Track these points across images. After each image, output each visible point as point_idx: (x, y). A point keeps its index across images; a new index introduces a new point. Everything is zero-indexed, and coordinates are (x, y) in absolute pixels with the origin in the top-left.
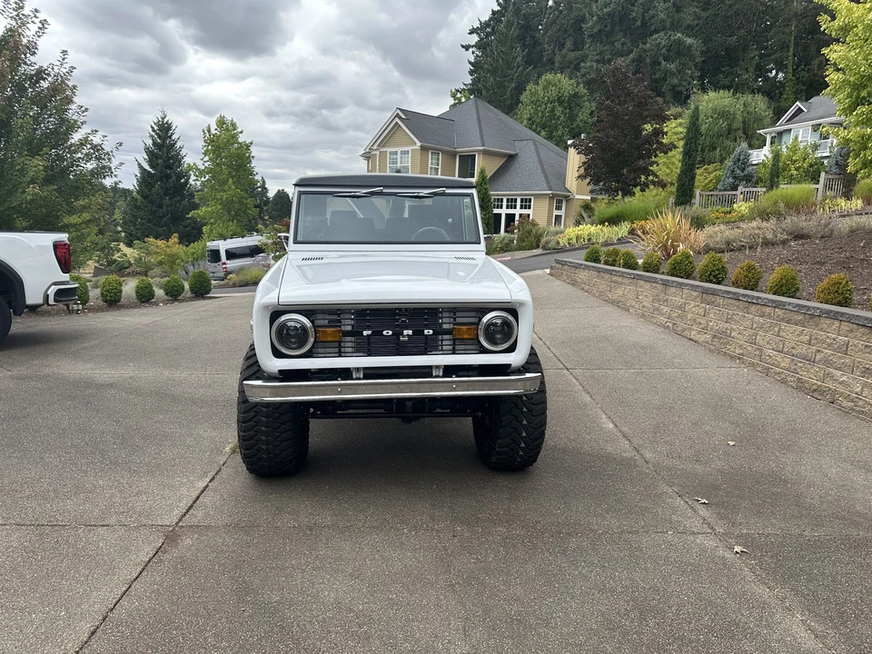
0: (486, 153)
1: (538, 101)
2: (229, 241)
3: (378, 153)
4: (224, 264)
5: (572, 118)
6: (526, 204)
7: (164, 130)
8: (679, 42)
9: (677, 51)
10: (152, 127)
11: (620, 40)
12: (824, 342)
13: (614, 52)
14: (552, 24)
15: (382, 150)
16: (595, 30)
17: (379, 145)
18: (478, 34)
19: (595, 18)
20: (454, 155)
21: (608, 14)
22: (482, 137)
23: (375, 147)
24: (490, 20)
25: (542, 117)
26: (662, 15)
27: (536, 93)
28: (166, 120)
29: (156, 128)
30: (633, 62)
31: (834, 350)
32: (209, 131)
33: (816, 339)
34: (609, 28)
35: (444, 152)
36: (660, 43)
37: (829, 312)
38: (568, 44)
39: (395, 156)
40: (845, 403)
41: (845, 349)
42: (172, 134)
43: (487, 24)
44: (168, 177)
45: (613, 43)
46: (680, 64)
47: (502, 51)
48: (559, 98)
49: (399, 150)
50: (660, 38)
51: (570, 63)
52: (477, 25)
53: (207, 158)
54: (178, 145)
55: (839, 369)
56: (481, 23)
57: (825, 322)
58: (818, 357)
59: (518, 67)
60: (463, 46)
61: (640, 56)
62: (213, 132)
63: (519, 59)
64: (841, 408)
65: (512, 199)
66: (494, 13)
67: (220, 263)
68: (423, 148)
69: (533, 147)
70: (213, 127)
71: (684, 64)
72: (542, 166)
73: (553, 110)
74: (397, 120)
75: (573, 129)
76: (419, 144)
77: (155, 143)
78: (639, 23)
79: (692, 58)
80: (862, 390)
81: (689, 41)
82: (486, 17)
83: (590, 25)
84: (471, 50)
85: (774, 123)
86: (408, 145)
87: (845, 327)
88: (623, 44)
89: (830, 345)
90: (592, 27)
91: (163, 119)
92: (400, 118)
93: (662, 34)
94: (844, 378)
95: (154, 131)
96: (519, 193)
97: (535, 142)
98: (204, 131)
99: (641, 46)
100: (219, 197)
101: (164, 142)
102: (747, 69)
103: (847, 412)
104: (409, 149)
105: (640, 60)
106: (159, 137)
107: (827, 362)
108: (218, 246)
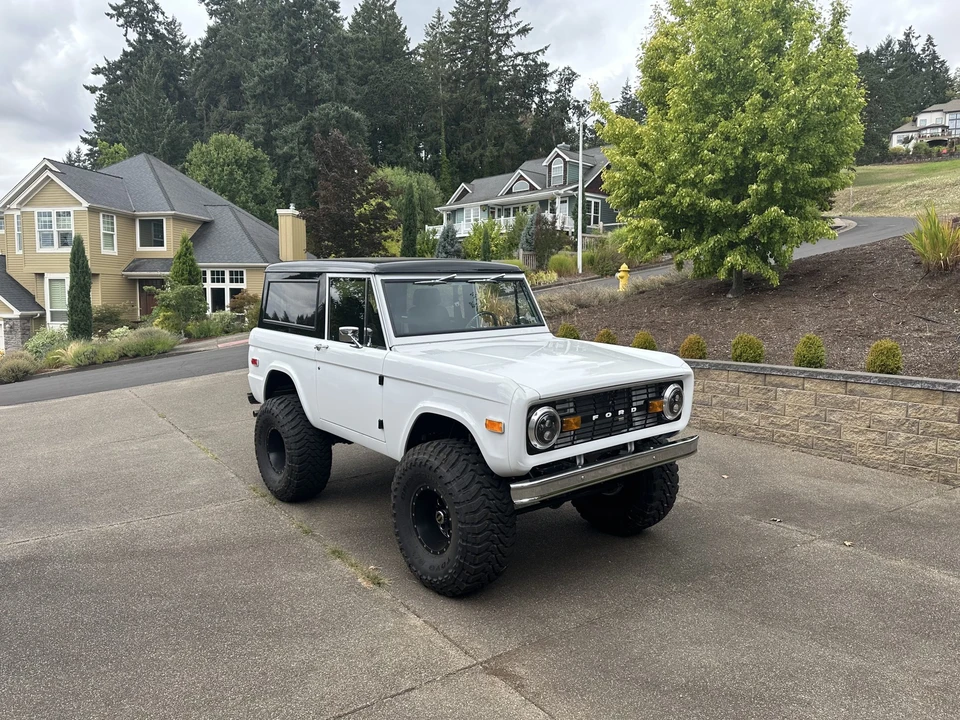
0: (177, 218)
1: (212, 161)
3: (19, 213)
5: (253, 184)
6: (237, 276)
8: (346, 114)
9: (347, 123)
11: (287, 106)
12: (717, 389)
13: (281, 116)
14: (201, 77)
15: (24, 210)
16: (258, 91)
17: (20, 203)
18: (106, 75)
19: (256, 79)
20: (132, 219)
21: (271, 76)
22: (168, 200)
23: (14, 205)
24: (120, 62)
25: (220, 180)
26: (327, 86)
27: (209, 152)
30: (303, 129)
31: (728, 394)
33: (709, 387)
34: (272, 91)
35: (120, 216)
36: (328, 114)
37: (717, 365)
38: (224, 101)
39: (47, 218)
40: (747, 434)
41: (737, 393)
43: (117, 66)
45: (278, 107)
46: (351, 137)
47: (146, 101)
48: (236, 161)
49: (54, 211)
50: (327, 108)
51: (229, 122)
52: (103, 64)
55: (736, 408)
56: (109, 63)
57: (714, 373)
58: (714, 401)
59: (169, 121)
60: (87, 88)
61: (310, 124)
63: (169, 111)
64: (745, 438)
65: (218, 272)
66: (125, 54)
68: (91, 210)
69: (230, 214)
71: (355, 138)
72: (249, 236)
73: (231, 173)
74: (48, 173)
75: (256, 195)
76: (86, 204)
78: (304, 90)
79: (361, 132)
80: (759, 422)
81: (357, 115)
82: (116, 57)
83: (249, 84)
84: (98, 93)
85: (445, 201)
86: (68, 205)
87: (733, 375)
88: (290, 109)
89: (723, 391)
90: (255, 87)
92: (51, 170)
93: (329, 104)
94: (742, 414)
96: (226, 266)
97: (231, 209)
99: (310, 114)
102: (408, 148)
103: (752, 440)
104: (71, 209)
105: (309, 128)
107: (724, 404)
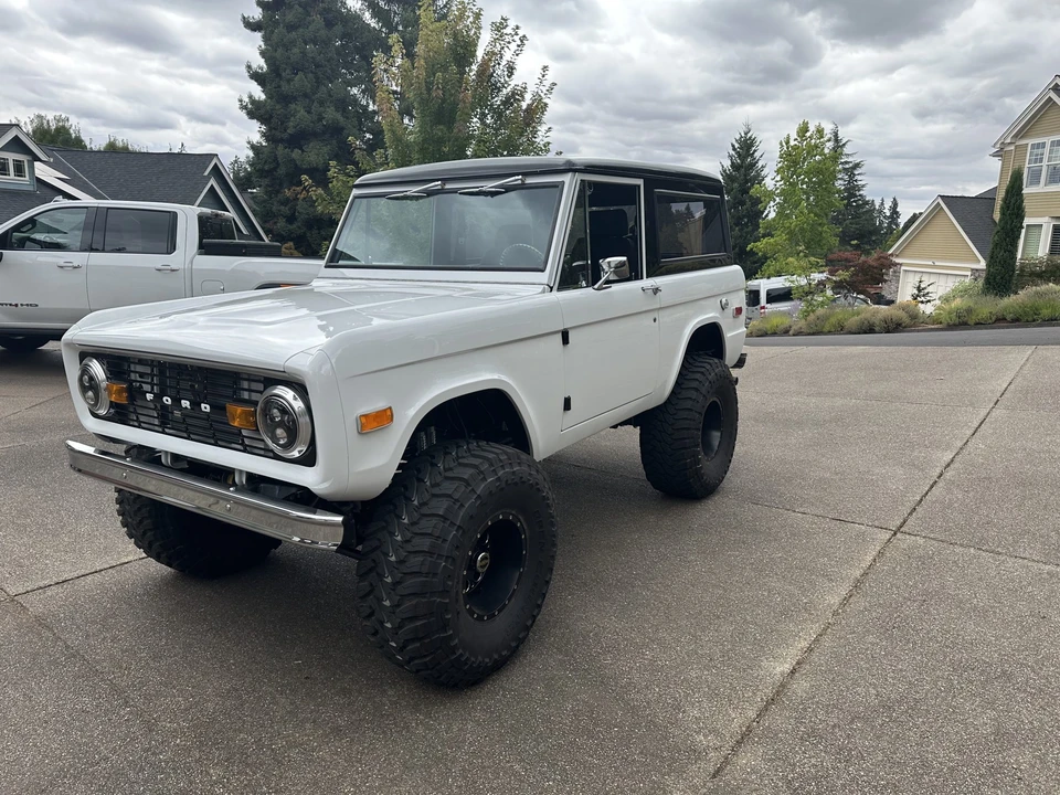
2: (773, 279)
4: (763, 308)
7: (746, 147)
10: (733, 146)
15: (1019, 143)
17: (1016, 136)
28: (749, 135)
29: (737, 146)
32: (788, 142)
39: (1040, 151)
42: (755, 151)
44: (742, 203)
49: (1048, 140)
53: (778, 178)
54: (760, 164)
62: (792, 143)
67: (758, 307)
70: (794, 135)
77: (733, 165)
91: (746, 134)
95: (734, 149)
98: (781, 143)
100: (788, 225)
101: (743, 161)
106: (739, 156)
108: (759, 286)
